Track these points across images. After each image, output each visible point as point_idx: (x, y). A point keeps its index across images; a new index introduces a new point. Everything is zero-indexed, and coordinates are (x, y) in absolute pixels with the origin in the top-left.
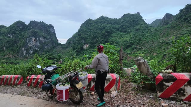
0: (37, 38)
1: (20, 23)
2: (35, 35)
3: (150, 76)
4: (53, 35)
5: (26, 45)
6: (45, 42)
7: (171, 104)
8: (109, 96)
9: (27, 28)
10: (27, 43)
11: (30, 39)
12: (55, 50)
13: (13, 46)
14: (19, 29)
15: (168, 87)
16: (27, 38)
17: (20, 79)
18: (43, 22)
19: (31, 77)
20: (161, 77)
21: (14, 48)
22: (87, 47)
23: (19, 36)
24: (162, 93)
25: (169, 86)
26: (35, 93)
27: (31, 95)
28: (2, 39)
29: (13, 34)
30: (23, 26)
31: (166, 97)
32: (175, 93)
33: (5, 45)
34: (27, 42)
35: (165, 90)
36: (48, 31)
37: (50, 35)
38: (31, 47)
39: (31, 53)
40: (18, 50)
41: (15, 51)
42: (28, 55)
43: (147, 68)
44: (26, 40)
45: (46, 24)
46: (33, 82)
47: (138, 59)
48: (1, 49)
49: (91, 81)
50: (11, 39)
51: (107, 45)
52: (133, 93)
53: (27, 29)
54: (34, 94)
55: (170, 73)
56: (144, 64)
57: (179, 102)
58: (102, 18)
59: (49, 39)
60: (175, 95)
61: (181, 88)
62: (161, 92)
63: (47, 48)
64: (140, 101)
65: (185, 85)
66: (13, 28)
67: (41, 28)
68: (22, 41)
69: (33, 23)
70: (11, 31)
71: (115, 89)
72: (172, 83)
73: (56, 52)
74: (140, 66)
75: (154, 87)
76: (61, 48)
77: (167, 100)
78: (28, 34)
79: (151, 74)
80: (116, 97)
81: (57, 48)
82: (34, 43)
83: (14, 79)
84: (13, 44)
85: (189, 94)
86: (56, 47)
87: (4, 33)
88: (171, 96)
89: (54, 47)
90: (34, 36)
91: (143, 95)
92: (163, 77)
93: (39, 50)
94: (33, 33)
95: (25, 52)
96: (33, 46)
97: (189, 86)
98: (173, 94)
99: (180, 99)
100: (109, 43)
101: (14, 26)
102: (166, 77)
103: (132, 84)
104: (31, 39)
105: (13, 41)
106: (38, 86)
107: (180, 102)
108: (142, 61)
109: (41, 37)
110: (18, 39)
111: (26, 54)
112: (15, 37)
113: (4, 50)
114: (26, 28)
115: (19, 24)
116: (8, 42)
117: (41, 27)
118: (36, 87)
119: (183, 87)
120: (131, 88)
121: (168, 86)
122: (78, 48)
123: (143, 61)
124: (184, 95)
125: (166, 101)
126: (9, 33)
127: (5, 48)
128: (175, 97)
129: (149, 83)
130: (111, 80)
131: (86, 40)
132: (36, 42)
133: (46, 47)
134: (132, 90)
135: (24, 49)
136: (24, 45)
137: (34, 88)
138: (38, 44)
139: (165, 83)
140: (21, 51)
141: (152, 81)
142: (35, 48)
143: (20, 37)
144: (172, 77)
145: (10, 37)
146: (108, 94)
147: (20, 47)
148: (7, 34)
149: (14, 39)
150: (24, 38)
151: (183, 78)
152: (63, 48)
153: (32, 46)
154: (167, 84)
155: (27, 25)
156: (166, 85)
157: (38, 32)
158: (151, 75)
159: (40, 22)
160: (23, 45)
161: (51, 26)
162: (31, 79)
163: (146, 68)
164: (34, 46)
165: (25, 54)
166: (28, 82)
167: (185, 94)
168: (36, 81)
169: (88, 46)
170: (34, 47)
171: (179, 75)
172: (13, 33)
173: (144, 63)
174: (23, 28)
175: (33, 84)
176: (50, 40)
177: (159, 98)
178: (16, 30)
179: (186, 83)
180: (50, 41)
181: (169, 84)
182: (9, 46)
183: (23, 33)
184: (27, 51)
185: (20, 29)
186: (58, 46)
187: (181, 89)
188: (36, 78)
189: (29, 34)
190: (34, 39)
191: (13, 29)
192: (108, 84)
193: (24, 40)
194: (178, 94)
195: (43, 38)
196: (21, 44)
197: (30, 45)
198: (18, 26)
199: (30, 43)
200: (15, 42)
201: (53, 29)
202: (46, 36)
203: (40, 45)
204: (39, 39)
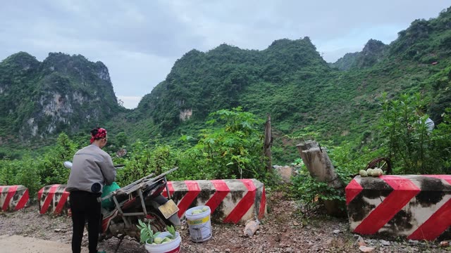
0: (65, 94)
1: (25, 58)
2: (62, 87)
3: (333, 183)
4: (104, 87)
5: (38, 112)
6: (86, 104)
7: (381, 249)
8: (240, 232)
9: (40, 71)
10: (42, 108)
11: (47, 97)
12: (110, 123)
13: (6, 115)
14: (22, 73)
15: (373, 209)
16: (41, 94)
17: (20, 197)
18: (80, 57)
19: (48, 191)
20: (357, 185)
21: (8, 119)
23: (20, 90)
24: (360, 222)
25: (377, 206)
26: (58, 230)
27: (49, 234)
29: (6, 86)
30: (32, 65)
31: (369, 232)
32: (389, 223)
34: (42, 104)
35: (367, 216)
36: (92, 78)
37: (99, 88)
38: (51, 116)
39: (51, 130)
40: (17, 124)
41: (10, 127)
42: (43, 135)
43: (327, 164)
44: (39, 99)
45: (89, 60)
46: (54, 201)
47: (305, 145)
49: (196, 198)
51: (236, 111)
52: (296, 224)
53: (42, 73)
54: (56, 231)
55: (377, 176)
56: (320, 156)
57: (398, 241)
58: (224, 48)
59: (95, 97)
60: (389, 225)
61: (403, 209)
62: (359, 220)
63: (90, 119)
64: (310, 243)
65: (411, 203)
66: (7, 71)
67: (76, 71)
68: (29, 101)
69: (56, 59)
71: (253, 216)
72: (383, 198)
73: (112, 127)
74: (310, 160)
75: (342, 209)
76: (126, 118)
77: (371, 239)
78: (43, 86)
79: (336, 179)
80: (255, 234)
81: (115, 118)
82: (59, 107)
83: (6, 195)
84: (4, 109)
85: (420, 224)
86: (111, 116)
88: (382, 230)
89: (108, 117)
90: (57, 89)
91: (318, 227)
92: (363, 186)
93: (71, 124)
94: (55, 81)
95: (36, 128)
96: (56, 113)
97: (419, 205)
98: (386, 225)
99: (400, 236)
100: (239, 108)
101: (9, 66)
102: (368, 186)
103: (293, 202)
104: (50, 97)
105: (4, 101)
106: (67, 212)
107: (402, 241)
108: (315, 149)
109: (76, 93)
110: (18, 97)
111: (39, 132)
112: (11, 93)
114: (38, 69)
115: (22, 59)
117: (76, 68)
118: (62, 214)
119: (406, 208)
120: (291, 213)
121: (373, 206)
122: (168, 119)
123: (318, 149)
124: (410, 227)
125: (369, 241)
128: (391, 231)
129: (331, 199)
130: (244, 194)
131: (186, 100)
132: (64, 103)
133: (88, 117)
134: (292, 216)
135: (32, 121)
136: (34, 112)
137: (56, 217)
138: (69, 110)
139: (366, 199)
140: (25, 127)
141: (337, 194)
142: (61, 119)
143: (22, 91)
144: (382, 184)
146: (236, 228)
147: (24, 115)
149: (7, 97)
150: (33, 95)
151: (407, 188)
152: (130, 118)
153: (53, 114)
154: (371, 201)
155: (40, 63)
156: (368, 204)
157: (68, 81)
158: (336, 182)
159: (75, 56)
160: (31, 112)
161: (101, 67)
162: (50, 195)
163: (325, 166)
164: (59, 114)
165: (34, 133)
166: (42, 203)
167: (411, 223)
168: (61, 199)
169: (190, 114)
170: (58, 118)
171: (397, 180)
172: (4, 83)
173: (319, 153)
174: (30, 71)
175: (54, 208)
176: (98, 99)
177: (353, 233)
178: (14, 74)
179: (414, 200)
180: (99, 102)
181: (377, 202)
183: (30, 83)
184: (39, 127)
185: (24, 71)
186: (117, 113)
187: (403, 213)
188: (61, 194)
189: (47, 86)
190: (57, 96)
191: (7, 73)
192: (237, 204)
193: (33, 100)
194: (395, 225)
195: (80, 94)
196: (24, 108)
197: (50, 112)
198: (18, 65)
199: (48, 107)
200: (11, 103)
201: (107, 72)
202: (88, 91)
203: (72, 112)
204: (71, 97)
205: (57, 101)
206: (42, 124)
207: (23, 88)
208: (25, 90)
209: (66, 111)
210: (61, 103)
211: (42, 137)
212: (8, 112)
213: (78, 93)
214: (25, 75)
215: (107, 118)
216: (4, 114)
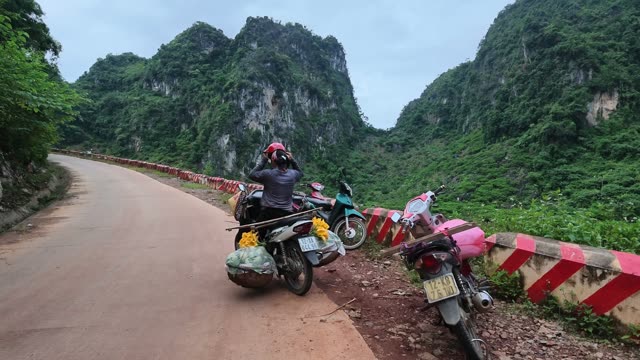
0: (281, 90)
1: (205, 32)
2: (277, 75)
4: (341, 85)
5: (237, 123)
6: (315, 113)
9: (231, 54)
10: (242, 114)
11: (252, 94)
12: (356, 154)
13: (176, 133)
14: (201, 58)
16: (241, 86)
18: (298, 26)
21: (180, 142)
22: (606, 116)
23: (199, 87)
28: (126, 104)
29: (176, 81)
30: (218, 44)
33: (138, 128)
34: (242, 107)
36: (323, 66)
37: (334, 84)
38: (258, 133)
40: (197, 148)
41: (184, 154)
42: (246, 170)
44: (238, 99)
48: (123, 145)
50: (165, 100)
53: (236, 55)
59: (331, 102)
63: (324, 145)
66: (175, 54)
67: (295, 52)
68: (219, 103)
69: (259, 28)
70: (164, 64)
73: (363, 161)
76: (382, 146)
78: (245, 70)
81: (364, 145)
82: (272, 117)
84: (172, 123)
86: (356, 140)
87: (137, 79)
89: (351, 143)
90: (269, 77)
94: (265, 62)
95: (232, 155)
96: (267, 128)
101: (180, 47)
104: (258, 93)
105: (172, 107)
109: (299, 91)
110: (196, 99)
111: (238, 165)
112: (185, 91)
113: (134, 149)
114: (227, 51)
115: (201, 34)
116: (152, 112)
117: (294, 47)
126: (156, 76)
127: (138, 141)
132: (280, 108)
135: (225, 140)
136: (229, 122)
138: (289, 123)
140: (213, 152)
143: (203, 88)
145: (159, 94)
147: (210, 130)
148: (148, 81)
149: (177, 100)
150: (227, 90)
152: (391, 144)
153: (261, 129)
155: (229, 41)
157: (286, 62)
160: (223, 121)
161: (333, 47)
164: (272, 130)
165: (230, 166)
169: (611, 104)
172: (172, 75)
174: (214, 55)
176: (333, 106)
178: (189, 59)
180: (334, 110)
182: (154, 131)
183: (218, 74)
184: (239, 154)
185: (204, 55)
186: (363, 139)
189: (252, 69)
190: (270, 93)
191: (176, 58)
193: (227, 99)
195: (306, 93)
196: (210, 116)
197: (256, 124)
198: (194, 44)
199: (253, 113)
200: (184, 111)
201: (342, 58)
202: (318, 88)
203: (294, 127)
204: (292, 98)
205: (268, 102)
206: (242, 147)
207: (205, 84)
208: (209, 87)
209: (285, 126)
210: (276, 107)
211: (243, 174)
212: (180, 128)
213: (303, 91)
214: (206, 62)
215: (349, 143)
216: (173, 132)
